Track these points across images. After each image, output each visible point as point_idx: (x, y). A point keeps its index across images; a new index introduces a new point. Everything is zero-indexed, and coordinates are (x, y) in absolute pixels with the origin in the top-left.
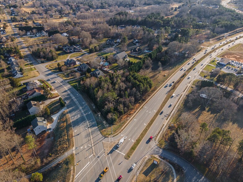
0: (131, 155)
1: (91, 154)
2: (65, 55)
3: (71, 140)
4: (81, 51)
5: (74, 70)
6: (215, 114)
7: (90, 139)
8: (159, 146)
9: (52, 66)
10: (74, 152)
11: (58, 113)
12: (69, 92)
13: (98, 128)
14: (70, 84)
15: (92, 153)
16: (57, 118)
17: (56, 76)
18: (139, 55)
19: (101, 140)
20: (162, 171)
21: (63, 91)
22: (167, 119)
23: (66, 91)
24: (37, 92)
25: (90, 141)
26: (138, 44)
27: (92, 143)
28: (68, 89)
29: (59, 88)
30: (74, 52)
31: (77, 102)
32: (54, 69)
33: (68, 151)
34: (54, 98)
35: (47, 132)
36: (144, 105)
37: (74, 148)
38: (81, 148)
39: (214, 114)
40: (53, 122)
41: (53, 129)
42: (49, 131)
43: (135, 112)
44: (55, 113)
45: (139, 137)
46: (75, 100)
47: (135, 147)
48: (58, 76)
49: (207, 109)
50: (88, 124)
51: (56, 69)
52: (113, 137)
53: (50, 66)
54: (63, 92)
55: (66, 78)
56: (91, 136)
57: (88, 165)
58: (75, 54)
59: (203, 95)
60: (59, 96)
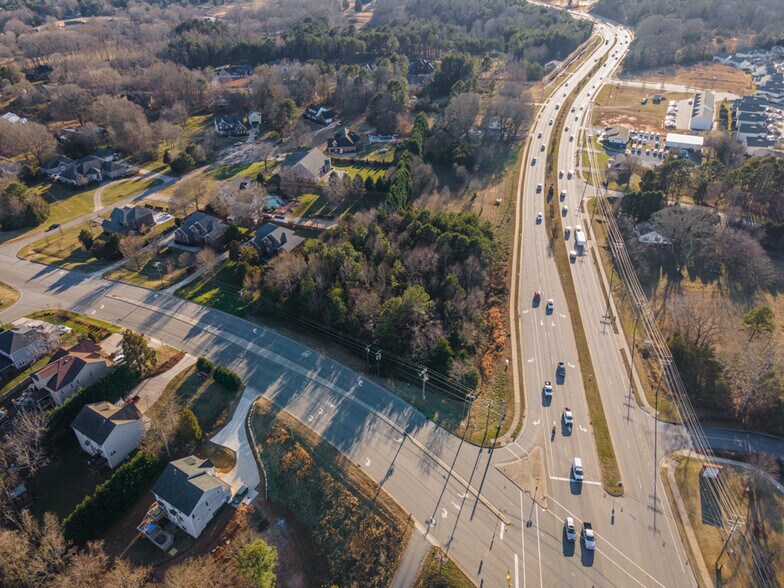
0: (617, 476)
1: (497, 527)
2: (74, 197)
3: (379, 500)
4: (136, 174)
5: (163, 247)
6: (716, 282)
7: (447, 475)
8: (665, 419)
9: (53, 250)
10: (432, 540)
11: (229, 419)
12: (212, 331)
13: (438, 424)
14: (190, 299)
15: (495, 519)
16: (240, 440)
17: (106, 283)
18: (362, 155)
19: (483, 461)
20: (745, 491)
21: (186, 334)
22: (616, 332)
23: (195, 331)
24: (88, 361)
25: (451, 479)
26: (330, 120)
27: (466, 484)
28: (201, 321)
29: (156, 325)
30: (107, 179)
31: (279, 359)
32: (70, 259)
33: (406, 544)
34: (169, 368)
35: (242, 508)
36: (516, 308)
37: (420, 528)
38: (444, 515)
39: (712, 283)
40: (235, 460)
41: (260, 488)
42: (247, 501)
43: (509, 336)
44: (219, 422)
45: (591, 411)
46: (263, 352)
47: (610, 447)
48: (116, 282)
49: (685, 273)
50: (392, 424)
51: (76, 256)
52: (514, 436)
53: (38, 252)
54: (189, 336)
55: (156, 283)
56: (441, 462)
57: (521, 568)
58: (115, 187)
59: (646, 236)
60: (182, 355)
